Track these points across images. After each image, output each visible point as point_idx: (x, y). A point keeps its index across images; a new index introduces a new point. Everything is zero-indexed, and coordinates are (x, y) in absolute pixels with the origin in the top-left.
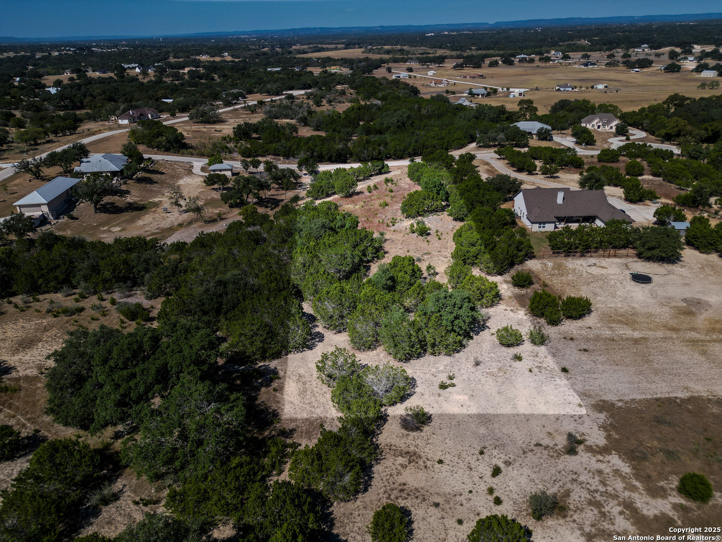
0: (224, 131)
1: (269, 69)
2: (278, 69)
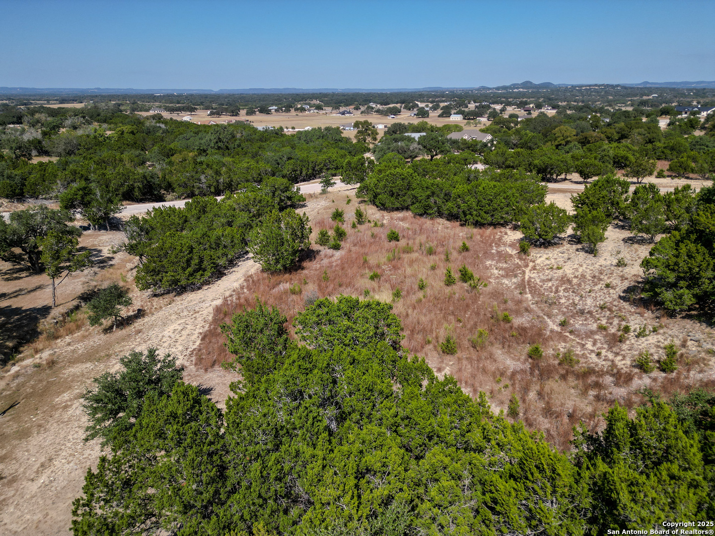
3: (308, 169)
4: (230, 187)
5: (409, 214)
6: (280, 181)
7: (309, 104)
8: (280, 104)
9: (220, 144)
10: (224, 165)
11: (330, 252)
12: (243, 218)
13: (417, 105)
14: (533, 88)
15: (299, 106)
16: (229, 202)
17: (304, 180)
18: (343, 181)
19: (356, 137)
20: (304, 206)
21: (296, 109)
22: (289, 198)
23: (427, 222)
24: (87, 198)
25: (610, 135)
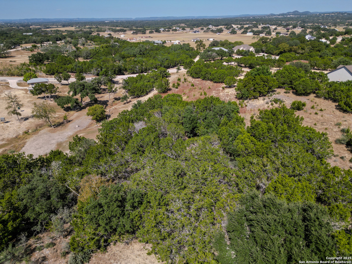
0: (18, 62)
1: (24, 34)
2: (31, 34)
3: (173, 63)
4: (146, 70)
5: (200, 79)
6: (163, 69)
7: (179, 27)
8: (165, 26)
9: (141, 53)
10: (144, 62)
11: (175, 89)
12: (152, 80)
13: (233, 27)
14: (298, 15)
15: (174, 28)
16: (148, 76)
17: (172, 68)
18: (184, 68)
19: (196, 47)
20: (170, 77)
21: (173, 30)
22: (166, 74)
23: (204, 82)
24: (107, 74)
25: (303, 47)
